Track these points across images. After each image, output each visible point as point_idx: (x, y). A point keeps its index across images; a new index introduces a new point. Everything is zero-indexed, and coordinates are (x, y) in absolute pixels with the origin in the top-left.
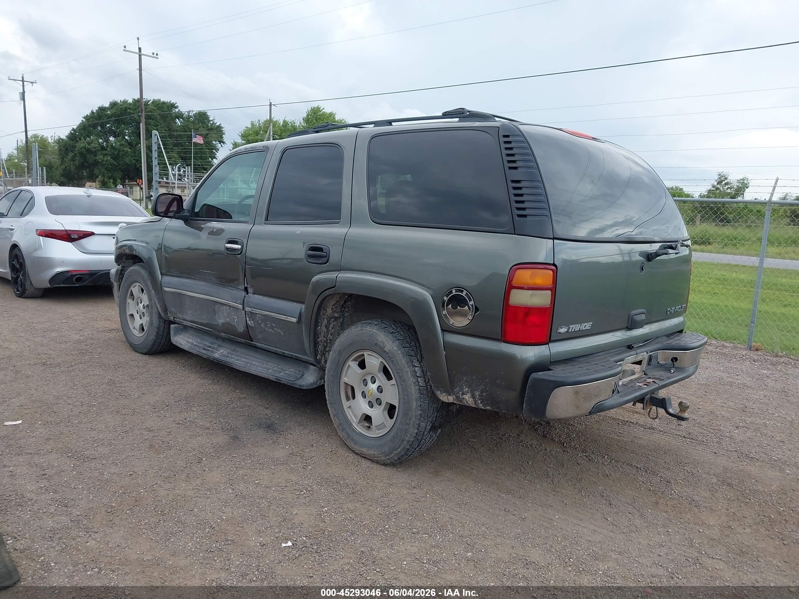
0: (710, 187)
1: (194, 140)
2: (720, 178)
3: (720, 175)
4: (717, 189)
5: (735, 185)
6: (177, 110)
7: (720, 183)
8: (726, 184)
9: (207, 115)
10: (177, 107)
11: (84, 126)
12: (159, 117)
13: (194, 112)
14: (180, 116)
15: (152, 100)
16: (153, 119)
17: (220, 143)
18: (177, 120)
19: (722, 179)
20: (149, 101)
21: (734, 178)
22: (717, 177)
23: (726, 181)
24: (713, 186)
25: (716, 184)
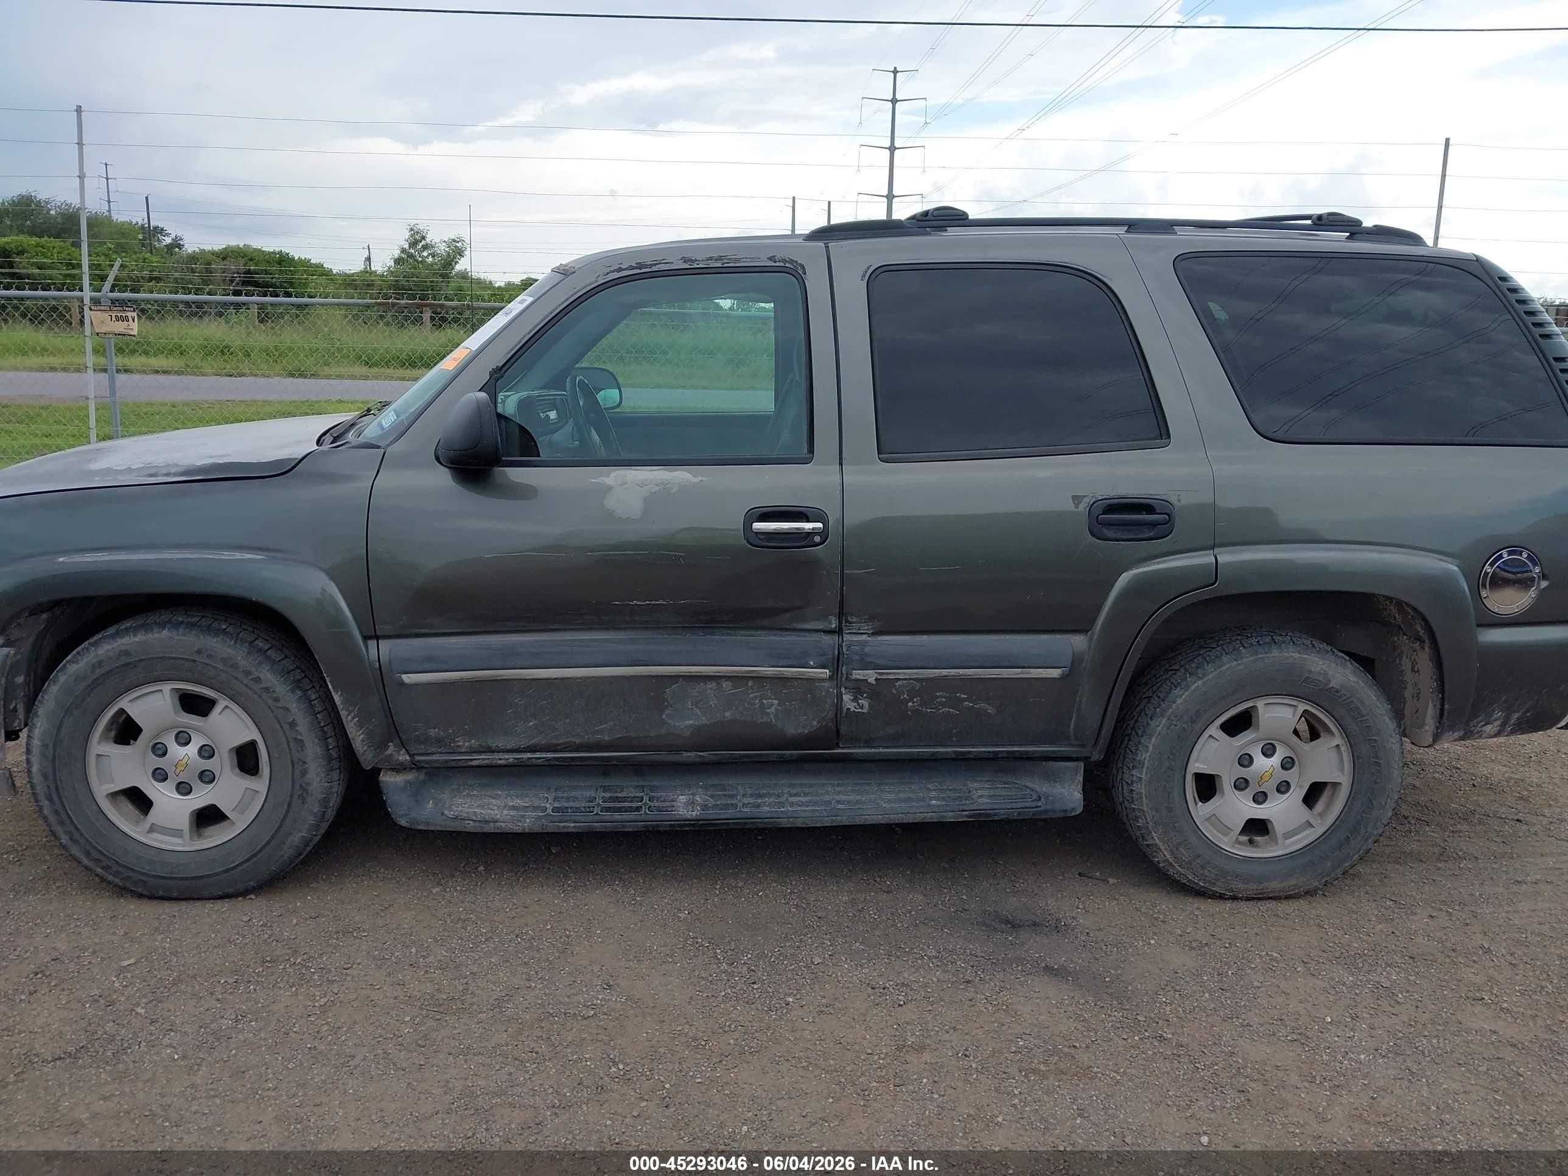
0: (397, 253)
2: (412, 236)
3: (412, 230)
4: (411, 256)
5: (442, 249)
7: (413, 244)
8: (425, 247)
19: (417, 239)
21: (438, 236)
22: (407, 235)
23: (423, 242)
24: (403, 251)
25: (406, 246)
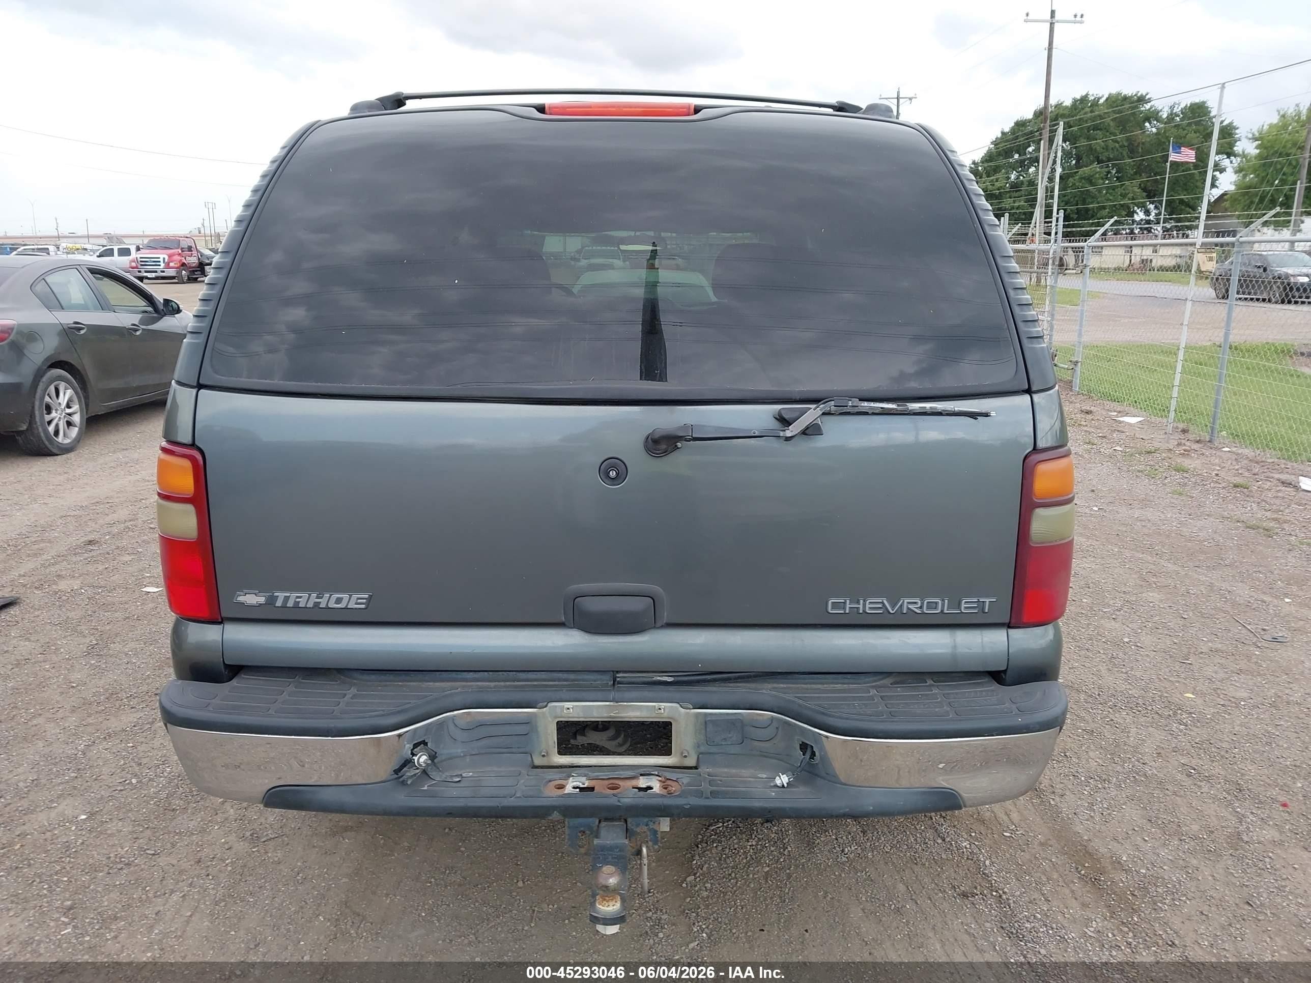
1: (1173, 157)
6: (1148, 106)
9: (1208, 107)
10: (1149, 101)
11: (990, 156)
12: (1112, 124)
13: (1183, 106)
14: (1153, 116)
15: (1106, 96)
16: (1100, 129)
17: (1228, 157)
18: (1147, 124)
20: (1099, 99)
